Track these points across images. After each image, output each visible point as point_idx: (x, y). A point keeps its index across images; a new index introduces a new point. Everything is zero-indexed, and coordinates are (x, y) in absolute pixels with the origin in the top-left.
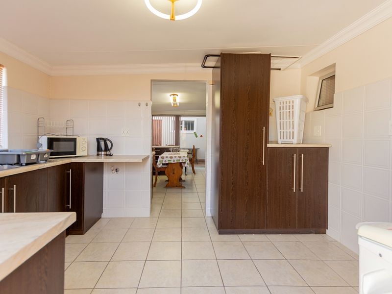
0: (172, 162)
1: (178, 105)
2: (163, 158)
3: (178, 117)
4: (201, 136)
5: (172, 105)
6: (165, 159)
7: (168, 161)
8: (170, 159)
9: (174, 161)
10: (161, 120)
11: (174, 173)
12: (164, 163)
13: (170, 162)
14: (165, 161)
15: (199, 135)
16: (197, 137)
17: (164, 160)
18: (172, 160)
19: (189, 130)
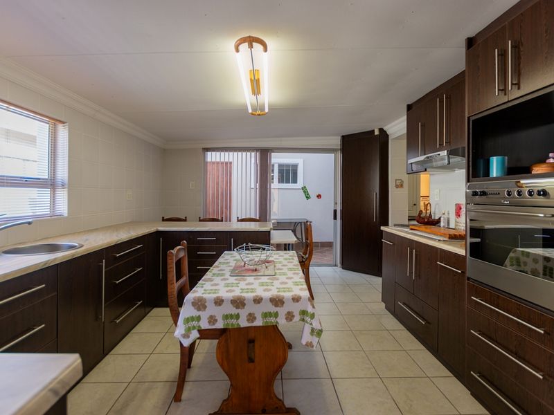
0: (243, 323)
1: (267, 111)
2: (200, 304)
3: (265, 153)
4: (319, 196)
5: (250, 111)
6: (212, 310)
7: (226, 317)
8: (233, 310)
9: (251, 317)
10: (231, 163)
11: (251, 360)
12: (205, 325)
13: (232, 323)
14: (212, 320)
15: (313, 194)
16: (308, 197)
17: (205, 316)
18: (243, 313)
19: (288, 182)
